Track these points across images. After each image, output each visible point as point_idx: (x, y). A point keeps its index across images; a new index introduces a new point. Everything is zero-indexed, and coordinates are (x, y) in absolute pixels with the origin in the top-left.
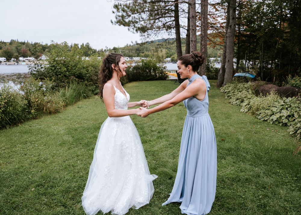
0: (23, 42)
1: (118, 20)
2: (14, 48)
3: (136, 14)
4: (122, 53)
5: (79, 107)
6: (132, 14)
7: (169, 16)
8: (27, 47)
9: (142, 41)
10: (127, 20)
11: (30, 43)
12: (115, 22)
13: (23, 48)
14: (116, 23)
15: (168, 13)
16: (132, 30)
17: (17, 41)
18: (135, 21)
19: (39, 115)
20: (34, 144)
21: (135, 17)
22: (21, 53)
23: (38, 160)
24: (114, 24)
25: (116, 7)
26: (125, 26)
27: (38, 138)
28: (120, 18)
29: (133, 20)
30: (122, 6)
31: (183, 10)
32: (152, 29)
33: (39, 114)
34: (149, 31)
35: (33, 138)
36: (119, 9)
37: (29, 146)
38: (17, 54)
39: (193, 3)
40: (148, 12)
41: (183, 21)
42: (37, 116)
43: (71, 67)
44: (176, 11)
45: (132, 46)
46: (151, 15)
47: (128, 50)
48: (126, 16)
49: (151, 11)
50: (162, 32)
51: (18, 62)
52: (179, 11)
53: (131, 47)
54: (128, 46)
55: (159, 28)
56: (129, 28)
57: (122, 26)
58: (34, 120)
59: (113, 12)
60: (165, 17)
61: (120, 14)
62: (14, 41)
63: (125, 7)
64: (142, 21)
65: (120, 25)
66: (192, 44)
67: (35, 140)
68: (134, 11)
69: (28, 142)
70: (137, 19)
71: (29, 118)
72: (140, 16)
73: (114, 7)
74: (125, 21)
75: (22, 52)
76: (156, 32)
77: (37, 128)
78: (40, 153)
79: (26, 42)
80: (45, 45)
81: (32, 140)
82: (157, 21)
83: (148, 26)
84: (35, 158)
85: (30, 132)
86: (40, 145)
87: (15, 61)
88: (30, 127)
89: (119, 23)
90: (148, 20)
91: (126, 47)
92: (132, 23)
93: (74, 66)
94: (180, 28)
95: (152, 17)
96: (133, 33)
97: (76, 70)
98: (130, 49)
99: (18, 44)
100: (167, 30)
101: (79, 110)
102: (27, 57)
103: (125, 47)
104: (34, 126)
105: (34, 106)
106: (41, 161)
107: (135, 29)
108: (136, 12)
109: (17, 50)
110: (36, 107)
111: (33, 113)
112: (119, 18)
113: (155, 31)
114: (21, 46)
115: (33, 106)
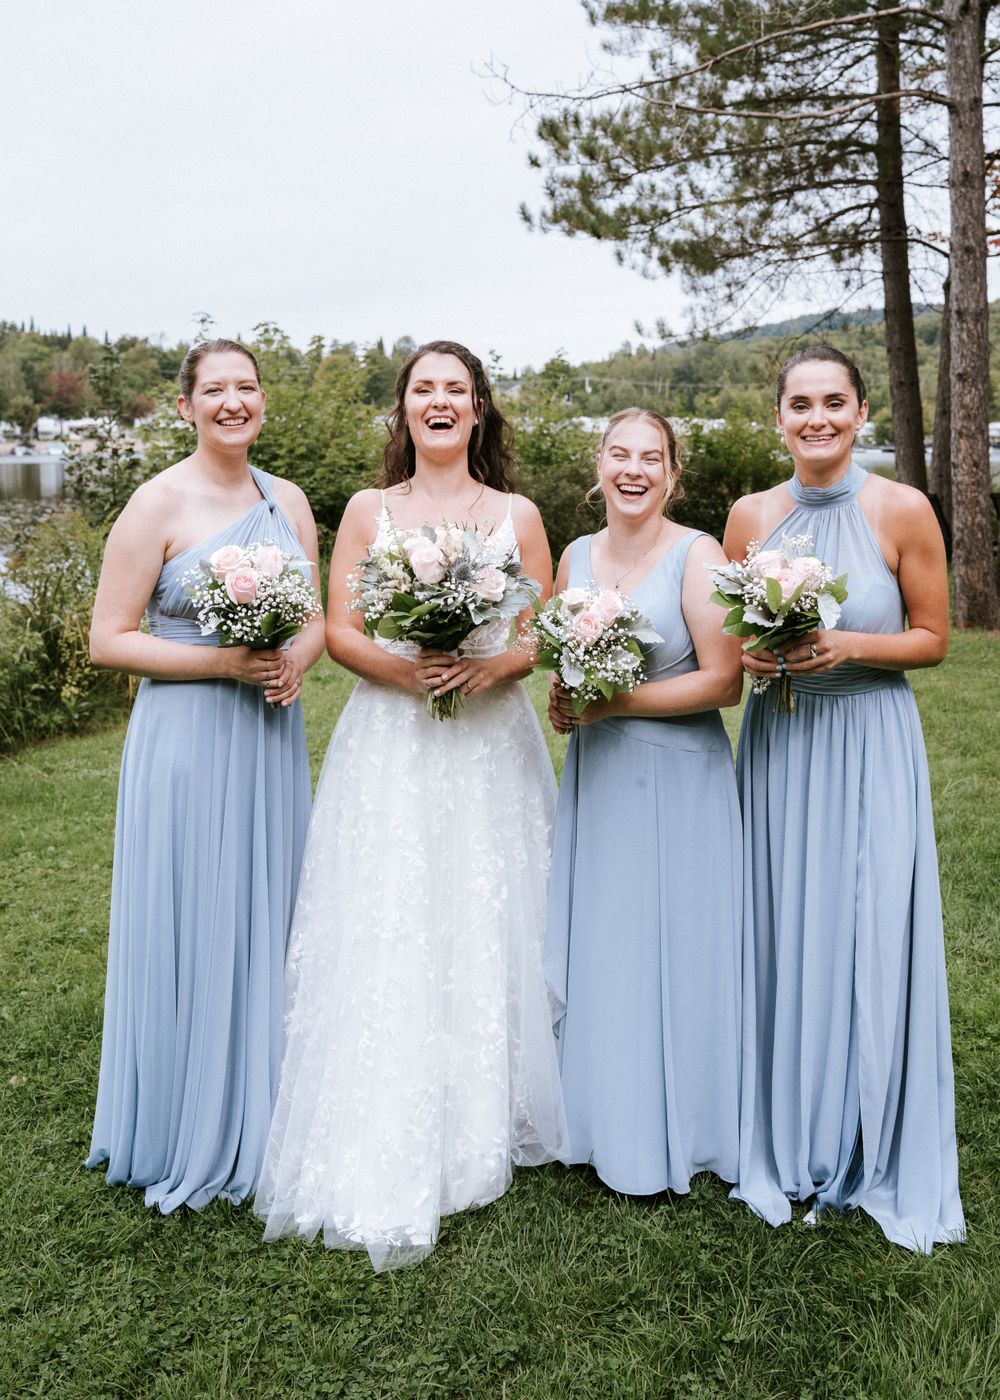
0: (59, 334)
1: (560, 202)
2: (13, 368)
3: (658, 167)
4: (595, 391)
5: (319, 679)
6: (640, 172)
7: (848, 182)
8: (81, 362)
9: (694, 319)
10: (609, 207)
11: (97, 341)
12: (544, 215)
13: (61, 368)
14: (549, 221)
15: (841, 160)
16: (640, 258)
17: (27, 329)
18: (654, 208)
19: (100, 714)
20: (55, 856)
21: (653, 188)
22: (50, 394)
23: (59, 936)
24: (537, 229)
25: (550, 130)
26: (599, 237)
27: (78, 828)
28: (574, 193)
29: (646, 205)
30: (586, 129)
31: (927, 144)
32: (751, 254)
33: (102, 705)
34: (738, 264)
35: (53, 829)
36: (564, 145)
37: (26, 864)
38: (28, 400)
39: (965, 99)
40: (726, 159)
41: (927, 205)
42: (88, 719)
43: (288, 460)
44: (889, 151)
45: (654, 357)
46: (745, 174)
47: (632, 376)
48: (603, 184)
49: (746, 152)
50: (805, 267)
51: (33, 442)
52: (906, 148)
53: (646, 362)
54: (630, 355)
55: (791, 245)
56: (623, 249)
57: (583, 237)
58: (72, 737)
59: (534, 163)
60: (823, 185)
61: (573, 171)
62: (13, 328)
63: (599, 133)
64: (694, 207)
65: (570, 233)
66: (962, 329)
67: (60, 836)
68: (650, 156)
69: (24, 848)
70: (664, 196)
71: (47, 729)
72: (680, 179)
73: (540, 134)
74: (597, 213)
75: (55, 388)
76: (770, 269)
77: (80, 776)
78: (77, 904)
79: (76, 333)
80: (175, 348)
81: (46, 836)
82: (780, 206)
83: (726, 237)
84: (50, 928)
85: (40, 799)
86: (84, 862)
87: (15, 437)
88: (49, 771)
89: (564, 223)
90: (725, 204)
91: (620, 359)
92: (635, 219)
93: (302, 457)
94: (907, 248)
95: (755, 184)
96: (645, 274)
97: (317, 475)
98: (643, 371)
99: (33, 345)
100: (837, 258)
101: (317, 694)
102: (78, 418)
103: (611, 363)
104: (72, 767)
105: (79, 665)
106: (74, 941)
107: (656, 252)
108: (659, 159)
109: (26, 380)
110: (87, 670)
111: (69, 699)
112: (564, 191)
113: (768, 263)
114: (48, 355)
115: (72, 663)
